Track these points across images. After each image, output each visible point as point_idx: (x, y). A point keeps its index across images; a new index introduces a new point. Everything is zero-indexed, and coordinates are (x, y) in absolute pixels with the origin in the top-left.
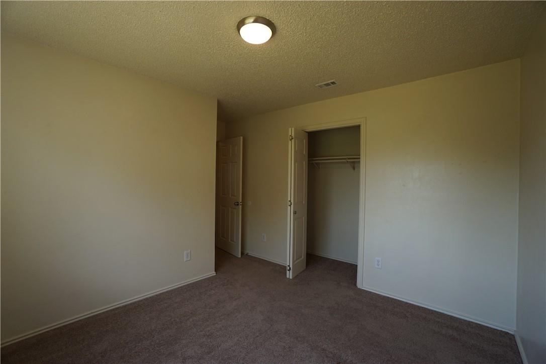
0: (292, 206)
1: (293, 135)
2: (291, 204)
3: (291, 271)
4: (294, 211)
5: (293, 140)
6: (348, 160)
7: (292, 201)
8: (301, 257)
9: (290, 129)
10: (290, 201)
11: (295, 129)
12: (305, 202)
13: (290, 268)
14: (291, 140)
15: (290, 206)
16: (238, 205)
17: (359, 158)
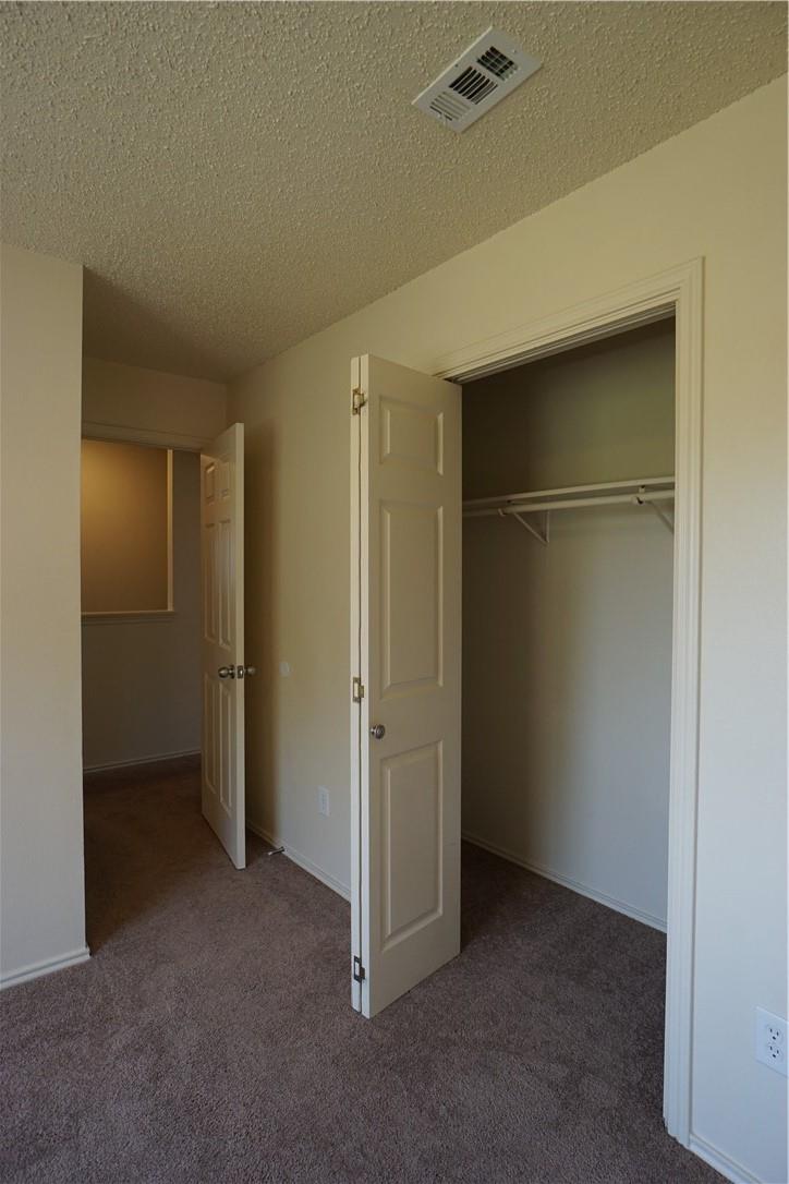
0: (365, 701)
1: (365, 388)
2: (361, 695)
3: (366, 985)
4: (372, 726)
5: (365, 410)
6: (642, 498)
7: (365, 682)
8: (434, 910)
9: (355, 361)
10: (358, 681)
11: (372, 358)
12: (448, 679)
13: (362, 970)
14: (357, 411)
15: (358, 700)
16: (233, 676)
17: (671, 486)
